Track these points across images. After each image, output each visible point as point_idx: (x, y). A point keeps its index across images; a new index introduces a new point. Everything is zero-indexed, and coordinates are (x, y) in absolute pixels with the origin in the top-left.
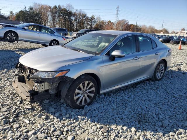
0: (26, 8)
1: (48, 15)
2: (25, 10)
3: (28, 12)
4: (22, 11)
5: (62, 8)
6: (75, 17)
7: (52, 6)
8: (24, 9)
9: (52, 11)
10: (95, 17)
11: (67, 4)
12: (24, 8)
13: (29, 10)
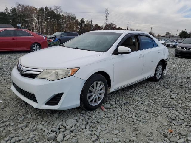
0: (7, 9)
1: (33, 18)
2: (7, 12)
3: (9, 13)
4: (2, 12)
5: (50, 10)
6: (63, 20)
7: (38, 8)
8: (5, 11)
9: (38, 13)
10: (85, 21)
11: (55, 6)
12: (6, 9)
13: (11, 11)
